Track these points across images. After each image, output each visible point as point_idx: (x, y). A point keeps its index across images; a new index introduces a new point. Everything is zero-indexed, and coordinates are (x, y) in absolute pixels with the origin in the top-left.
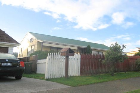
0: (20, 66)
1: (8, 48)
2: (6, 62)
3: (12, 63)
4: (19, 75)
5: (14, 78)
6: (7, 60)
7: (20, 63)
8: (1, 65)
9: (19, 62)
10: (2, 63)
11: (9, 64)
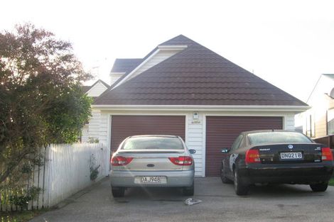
0: (323, 158)
1: (281, 118)
2: (289, 151)
3: (303, 152)
4: (321, 182)
5: (308, 187)
6: (291, 147)
7: (321, 151)
8: (279, 157)
9: (319, 148)
10: (279, 153)
11: (297, 156)
